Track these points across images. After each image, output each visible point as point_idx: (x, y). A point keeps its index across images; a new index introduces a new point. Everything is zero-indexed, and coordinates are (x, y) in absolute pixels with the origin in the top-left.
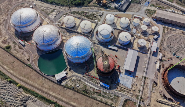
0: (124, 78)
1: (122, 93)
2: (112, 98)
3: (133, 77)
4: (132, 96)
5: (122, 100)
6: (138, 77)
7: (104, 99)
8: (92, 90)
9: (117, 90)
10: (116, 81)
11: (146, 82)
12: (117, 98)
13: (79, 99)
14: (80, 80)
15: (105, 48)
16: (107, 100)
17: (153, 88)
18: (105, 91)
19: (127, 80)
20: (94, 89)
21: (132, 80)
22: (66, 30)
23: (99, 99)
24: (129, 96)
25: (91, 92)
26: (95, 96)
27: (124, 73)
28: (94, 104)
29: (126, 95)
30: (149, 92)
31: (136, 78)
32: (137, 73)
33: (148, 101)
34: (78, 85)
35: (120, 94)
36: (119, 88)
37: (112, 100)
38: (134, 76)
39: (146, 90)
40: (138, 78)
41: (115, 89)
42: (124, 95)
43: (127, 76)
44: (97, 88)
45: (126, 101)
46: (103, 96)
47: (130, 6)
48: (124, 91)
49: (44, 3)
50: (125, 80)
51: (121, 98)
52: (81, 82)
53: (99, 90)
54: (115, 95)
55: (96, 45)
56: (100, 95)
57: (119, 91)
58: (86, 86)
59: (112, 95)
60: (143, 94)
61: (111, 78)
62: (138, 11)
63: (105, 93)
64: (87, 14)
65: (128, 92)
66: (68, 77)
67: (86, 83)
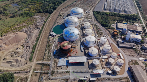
0: (64, 61)
1: (53, 62)
2: (49, 58)
3: (66, 65)
4: (53, 68)
5: (49, 62)
6: (68, 68)
7: (47, 54)
8: (50, 48)
9: (54, 59)
10: (60, 57)
11: (66, 74)
12: (49, 60)
13: (43, 44)
14: (54, 41)
15: (80, 46)
17: (64, 79)
19: (63, 62)
20: (51, 48)
21: (64, 65)
23: (46, 52)
24: (52, 66)
25: (49, 48)
26: (48, 50)
27: (67, 59)
28: (43, 51)
29: (53, 64)
30: (59, 77)
31: (66, 67)
32: (70, 67)
33: (52, 78)
34: (51, 42)
36: (56, 60)
37: (47, 58)
38: (67, 66)
39: (59, 75)
40: (67, 68)
41: (54, 58)
42: (52, 63)
43: (66, 61)
44: (52, 50)
45: (49, 65)
46: (48, 54)
47: (127, 49)
48: (55, 63)
49: (93, 14)
50: (62, 62)
51: (50, 62)
52: (54, 42)
53: (51, 51)
54: (51, 59)
55: (80, 41)
56: (48, 52)
58: (52, 45)
59: (50, 58)
60: (56, 74)
61: (61, 54)
62: (128, 55)
63: (51, 54)
64: (99, 31)
65: (55, 65)
66: (54, 37)
67: (54, 45)
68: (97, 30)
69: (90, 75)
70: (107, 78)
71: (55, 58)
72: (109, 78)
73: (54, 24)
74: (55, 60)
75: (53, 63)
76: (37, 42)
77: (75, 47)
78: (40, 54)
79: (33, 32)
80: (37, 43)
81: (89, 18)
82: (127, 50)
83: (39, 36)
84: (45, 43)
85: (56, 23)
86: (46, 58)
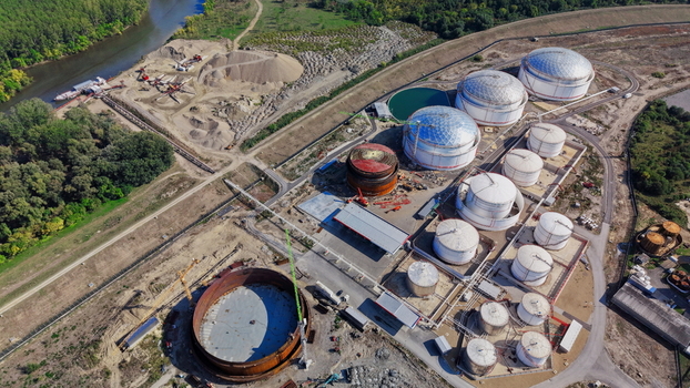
0: (329, 205)
1: (296, 187)
2: (296, 171)
3: (322, 223)
4: (280, 204)
5: (283, 182)
6: (318, 232)
7: (302, 158)
8: (331, 146)
9: (308, 184)
10: (331, 188)
11: (297, 244)
12: (291, 176)
13: (320, 125)
14: (360, 134)
15: (433, 195)
16: (295, 163)
17: (275, 252)
18: (316, 164)
19: (323, 209)
20: (331, 150)
21: (318, 217)
22: (517, 136)
23: (305, 151)
24: (283, 198)
25: (327, 145)
26: (315, 149)
28: (300, 142)
29: (288, 193)
30: (270, 237)
31: (317, 227)
32: (329, 233)
33: (252, 226)
34: (350, 130)
35: (296, 184)
36: (309, 188)
37: (293, 169)
38: (323, 225)
39: (277, 233)
40: (315, 231)
41: (310, 181)
42: (290, 188)
43: (332, 211)
44: (329, 154)
45: (276, 189)
46: (307, 160)
48: (298, 194)
50: (322, 205)
51: (287, 181)
52: (356, 136)
53: (322, 157)
54: (298, 177)
55: (451, 180)
56: (312, 156)
57: (304, 186)
58: (343, 140)
59: (301, 173)
60: (272, 225)
61: (342, 183)
62: (618, 359)
63: (312, 164)
65: (292, 199)
66: (377, 121)
67: (348, 143)
68: (578, 181)
69: (361, 300)
70: (412, 355)
71: (313, 182)
72: (422, 362)
73: (420, 77)
74: (307, 187)
75: (292, 190)
76: (309, 107)
77: (409, 190)
78: (283, 145)
79: (326, 72)
80: (306, 112)
81: (593, 120)
82: (636, 336)
83: (334, 94)
84: (328, 125)
85: (431, 80)
86: (291, 166)
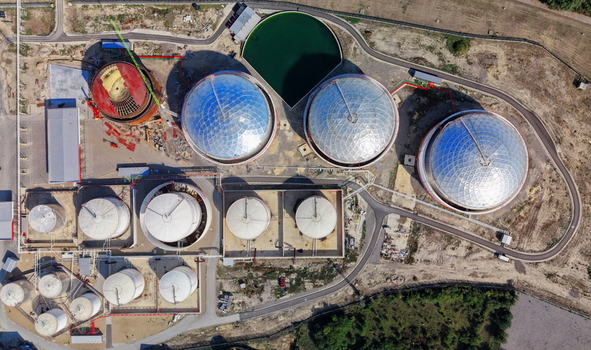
0: (73, 88)
1: (65, 43)
2: (90, 23)
3: (50, 100)
4: (40, 47)
5: (61, 28)
6: (39, 105)
7: (108, 11)
8: (148, 22)
9: (82, 49)
11: (14, 101)
12: (77, 26)
14: (190, 33)
16: (98, 12)
18: (113, 33)
19: (64, 87)
20: (144, 26)
21: (52, 91)
22: (316, 183)
24: (48, 44)
25: (147, 17)
26: (132, 11)
27: (78, 102)
29: (54, 44)
31: (42, 100)
34: (188, 18)
35: (70, 39)
36: (78, 55)
37: (88, 18)
38: (48, 103)
39: (11, 76)
40: (38, 102)
41: (87, 47)
42: (60, 40)
43: (69, 97)
46: (112, 17)
48: (63, 52)
49: (471, 279)
50: (68, 82)
51: (65, 31)
52: (183, 32)
53: (128, 28)
54: (84, 32)
56: (121, 18)
57: (77, 47)
58: (168, 25)
59: (90, 30)
60: (14, 64)
63: (111, 28)
64: (275, 282)
65: (53, 52)
66: (227, 32)
67: (169, 34)
68: (281, 270)
73: (355, 10)
74: (78, 51)
75: (60, 44)
81: (413, 241)
86: (90, 12)
